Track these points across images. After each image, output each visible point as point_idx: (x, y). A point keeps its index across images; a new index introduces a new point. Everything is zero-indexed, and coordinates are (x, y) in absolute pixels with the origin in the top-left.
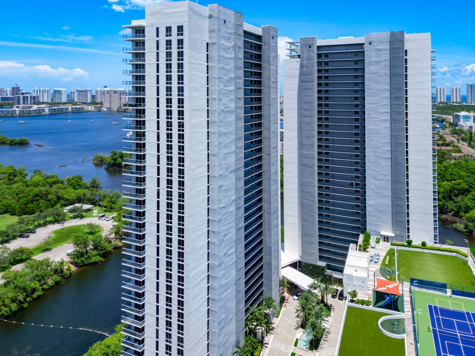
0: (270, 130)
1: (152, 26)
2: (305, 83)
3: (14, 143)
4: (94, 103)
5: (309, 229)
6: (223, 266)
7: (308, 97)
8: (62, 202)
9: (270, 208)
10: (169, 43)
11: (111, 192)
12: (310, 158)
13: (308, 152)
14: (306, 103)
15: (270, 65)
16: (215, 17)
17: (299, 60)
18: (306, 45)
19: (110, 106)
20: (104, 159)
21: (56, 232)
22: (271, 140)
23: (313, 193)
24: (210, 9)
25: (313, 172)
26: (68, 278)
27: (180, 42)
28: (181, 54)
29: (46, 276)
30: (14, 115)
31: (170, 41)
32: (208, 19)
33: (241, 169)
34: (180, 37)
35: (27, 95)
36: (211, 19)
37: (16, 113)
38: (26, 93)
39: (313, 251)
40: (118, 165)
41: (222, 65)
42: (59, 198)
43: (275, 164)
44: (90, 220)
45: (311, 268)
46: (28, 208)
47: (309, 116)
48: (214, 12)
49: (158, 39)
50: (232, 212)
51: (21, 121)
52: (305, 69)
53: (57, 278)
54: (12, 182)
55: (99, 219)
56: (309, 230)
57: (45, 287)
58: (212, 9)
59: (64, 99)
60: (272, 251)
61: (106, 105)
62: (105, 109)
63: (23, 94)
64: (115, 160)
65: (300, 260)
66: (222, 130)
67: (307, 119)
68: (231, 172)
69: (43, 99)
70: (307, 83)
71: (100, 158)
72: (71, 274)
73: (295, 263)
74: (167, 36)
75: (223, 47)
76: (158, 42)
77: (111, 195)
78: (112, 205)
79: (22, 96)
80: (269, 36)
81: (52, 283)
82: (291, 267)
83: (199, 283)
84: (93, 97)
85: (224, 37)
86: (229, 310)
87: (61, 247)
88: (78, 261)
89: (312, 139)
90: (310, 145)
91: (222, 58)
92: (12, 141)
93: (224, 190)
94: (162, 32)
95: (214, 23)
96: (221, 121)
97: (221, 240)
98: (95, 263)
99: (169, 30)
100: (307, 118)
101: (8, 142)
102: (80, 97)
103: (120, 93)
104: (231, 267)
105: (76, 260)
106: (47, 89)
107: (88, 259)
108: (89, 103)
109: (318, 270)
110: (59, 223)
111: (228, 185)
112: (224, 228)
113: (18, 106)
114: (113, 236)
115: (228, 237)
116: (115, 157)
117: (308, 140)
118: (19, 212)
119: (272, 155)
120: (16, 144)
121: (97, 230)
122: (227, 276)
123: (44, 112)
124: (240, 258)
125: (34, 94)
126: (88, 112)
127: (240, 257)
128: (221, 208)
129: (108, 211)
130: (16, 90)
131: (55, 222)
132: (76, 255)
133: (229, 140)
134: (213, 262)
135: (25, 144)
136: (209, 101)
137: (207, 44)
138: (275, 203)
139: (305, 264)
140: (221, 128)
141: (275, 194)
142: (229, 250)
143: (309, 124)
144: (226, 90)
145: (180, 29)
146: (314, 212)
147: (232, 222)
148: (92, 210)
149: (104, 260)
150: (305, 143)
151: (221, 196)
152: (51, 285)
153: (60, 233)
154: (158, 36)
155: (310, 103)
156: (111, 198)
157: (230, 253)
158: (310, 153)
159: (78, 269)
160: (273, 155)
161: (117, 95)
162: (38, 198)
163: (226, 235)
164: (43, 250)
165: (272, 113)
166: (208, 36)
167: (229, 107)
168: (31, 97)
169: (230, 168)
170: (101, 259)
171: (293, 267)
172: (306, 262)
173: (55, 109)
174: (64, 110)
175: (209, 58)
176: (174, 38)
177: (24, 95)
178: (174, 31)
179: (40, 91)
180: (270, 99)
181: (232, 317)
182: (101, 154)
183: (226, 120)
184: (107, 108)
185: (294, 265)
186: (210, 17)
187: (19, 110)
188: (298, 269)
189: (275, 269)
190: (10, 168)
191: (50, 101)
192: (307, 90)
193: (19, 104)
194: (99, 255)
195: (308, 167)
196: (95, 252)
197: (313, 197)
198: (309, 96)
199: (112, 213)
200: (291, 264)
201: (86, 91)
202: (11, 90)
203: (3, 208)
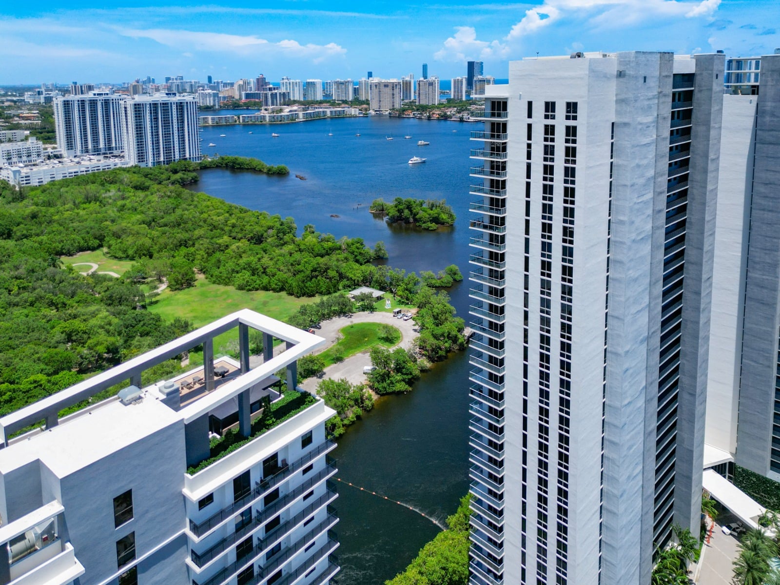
0: (701, 249)
1: (520, 99)
2: (766, 146)
3: (272, 172)
4: (357, 102)
5: (756, 413)
6: (625, 496)
7: (772, 173)
8: (345, 282)
9: (695, 387)
10: (549, 130)
11: (406, 275)
12: (767, 288)
13: (764, 277)
14: (767, 184)
15: (708, 130)
16: (629, 75)
17: (754, 98)
18: (773, 71)
19: (380, 106)
20: (385, 207)
21: (345, 330)
22: (703, 268)
23: (770, 354)
24: (621, 61)
25: (773, 316)
26: (369, 411)
27: (571, 132)
28: (571, 153)
29: (345, 406)
30: (264, 122)
31: (553, 127)
32: (615, 79)
33: (655, 334)
34: (571, 123)
35: (276, 91)
36: (621, 79)
37: (266, 121)
38: (274, 89)
39: (760, 452)
40: (404, 219)
41: (637, 161)
42: (341, 276)
43: (706, 308)
44: (383, 316)
45: (754, 479)
46: (306, 287)
47: (770, 209)
48: (628, 66)
49: (530, 121)
50: (640, 408)
51: (273, 134)
52: (768, 119)
53: (357, 410)
54: (281, 242)
55: (394, 316)
56: (754, 415)
57: (346, 422)
58: (624, 61)
59: (319, 96)
60: (694, 458)
61: (374, 105)
62: (373, 113)
63: (270, 89)
64: (400, 211)
65: (733, 461)
66: (632, 275)
67: (766, 215)
68: (642, 342)
69: (294, 96)
70: (771, 146)
71: (379, 205)
72: (373, 405)
73: (722, 464)
74: (546, 117)
75: (640, 127)
76: (530, 126)
77: (406, 280)
78: (409, 295)
79: (269, 93)
80: (711, 75)
81: (353, 418)
82: (715, 470)
83: (589, 520)
84: (356, 91)
85: (642, 109)
86: (631, 561)
87: (353, 357)
88: (379, 386)
89: (776, 253)
90: (769, 263)
91: (638, 148)
92: (269, 170)
93: (631, 375)
94: (539, 110)
95: (626, 88)
96: (632, 260)
97: (624, 457)
98: (399, 393)
99: (550, 107)
100: (766, 212)
101: (265, 170)
102: (339, 92)
103: (393, 87)
104: (636, 495)
105: (376, 385)
106: (298, 81)
107: (391, 385)
108: (351, 102)
109: (768, 487)
110: (346, 316)
111: (636, 365)
112: (628, 437)
113: (266, 107)
114: (418, 350)
115: (633, 449)
116: (401, 207)
117: (766, 254)
118: (298, 293)
119: (703, 294)
120: (274, 174)
121: (394, 335)
122: (630, 511)
123: (298, 118)
124: (649, 480)
125: (283, 90)
126: (351, 117)
127: (649, 478)
128: (626, 405)
129: (403, 302)
130: (261, 83)
131: (341, 313)
132: (376, 378)
133: (640, 289)
134: (609, 488)
135: (285, 174)
136: (611, 224)
137: (613, 124)
138: (703, 377)
139: (743, 470)
140: (630, 272)
141: (704, 362)
142: (634, 469)
143: (770, 224)
144: (641, 202)
145: (572, 108)
146: (770, 387)
147: (640, 424)
148: (383, 298)
149: (410, 389)
150: (757, 259)
151: (626, 386)
152: (352, 420)
153: (349, 333)
154: (530, 116)
155: (775, 184)
156: (406, 284)
157: (634, 475)
158: (767, 279)
159: (379, 398)
160: (705, 294)
161: (388, 90)
162: (317, 273)
163: (630, 448)
164: (334, 359)
165: (707, 218)
166: (613, 110)
167: (644, 231)
168: (280, 93)
169: (640, 336)
170: (407, 386)
171: (718, 473)
172: (745, 467)
173: (310, 113)
174: (322, 114)
175: (614, 149)
176: (560, 123)
177: (272, 90)
178: (561, 111)
179: (290, 83)
180: (706, 194)
181: (635, 571)
182: (380, 200)
183: (638, 256)
184: (376, 111)
185: (720, 469)
186: (620, 74)
187: (269, 116)
188: (727, 474)
189: (697, 486)
190: (276, 220)
191: (302, 99)
192: (770, 159)
193: (267, 105)
194: (403, 380)
195: (763, 303)
196: (399, 377)
197: (769, 359)
198: (773, 171)
199: (409, 307)
200: (716, 466)
201: (346, 82)
202: (255, 81)
203: (279, 284)
